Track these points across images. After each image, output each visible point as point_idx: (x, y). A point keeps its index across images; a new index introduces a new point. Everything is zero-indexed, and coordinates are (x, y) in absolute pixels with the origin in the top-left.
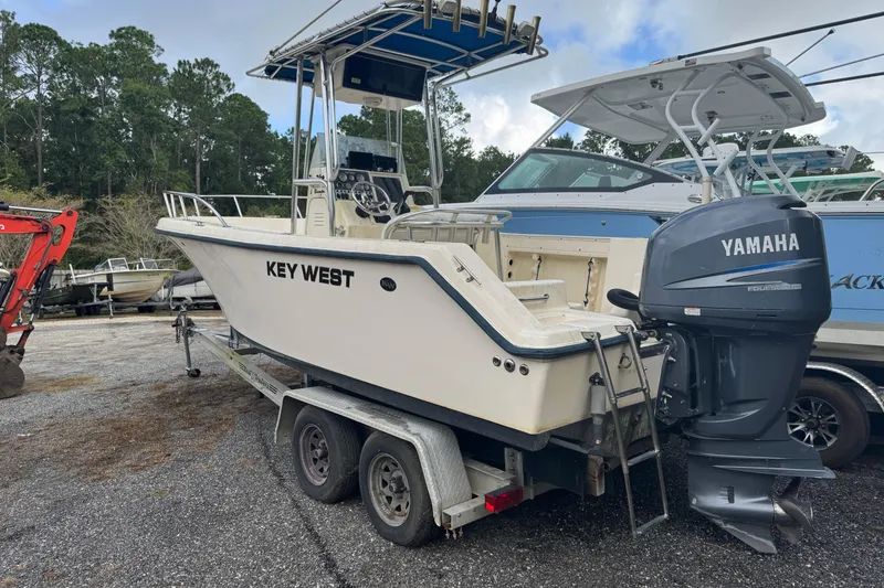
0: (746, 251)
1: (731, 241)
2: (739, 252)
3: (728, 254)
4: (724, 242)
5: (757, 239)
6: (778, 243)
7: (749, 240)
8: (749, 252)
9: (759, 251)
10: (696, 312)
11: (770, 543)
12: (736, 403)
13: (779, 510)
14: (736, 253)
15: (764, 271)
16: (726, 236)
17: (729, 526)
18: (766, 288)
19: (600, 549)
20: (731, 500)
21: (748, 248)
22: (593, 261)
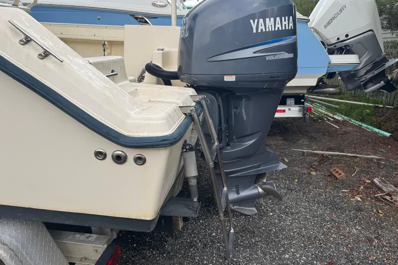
0: (266, 29)
1: (256, 20)
2: (262, 30)
3: (255, 31)
4: (252, 21)
5: (272, 19)
6: (284, 23)
7: (267, 20)
8: (267, 30)
9: (273, 30)
10: (232, 78)
11: (254, 209)
12: (244, 137)
13: (260, 190)
14: (259, 31)
15: (276, 44)
16: (253, 16)
17: (235, 207)
18: (276, 58)
19: (169, 253)
20: (238, 193)
21: (267, 27)
22: (106, 43)
